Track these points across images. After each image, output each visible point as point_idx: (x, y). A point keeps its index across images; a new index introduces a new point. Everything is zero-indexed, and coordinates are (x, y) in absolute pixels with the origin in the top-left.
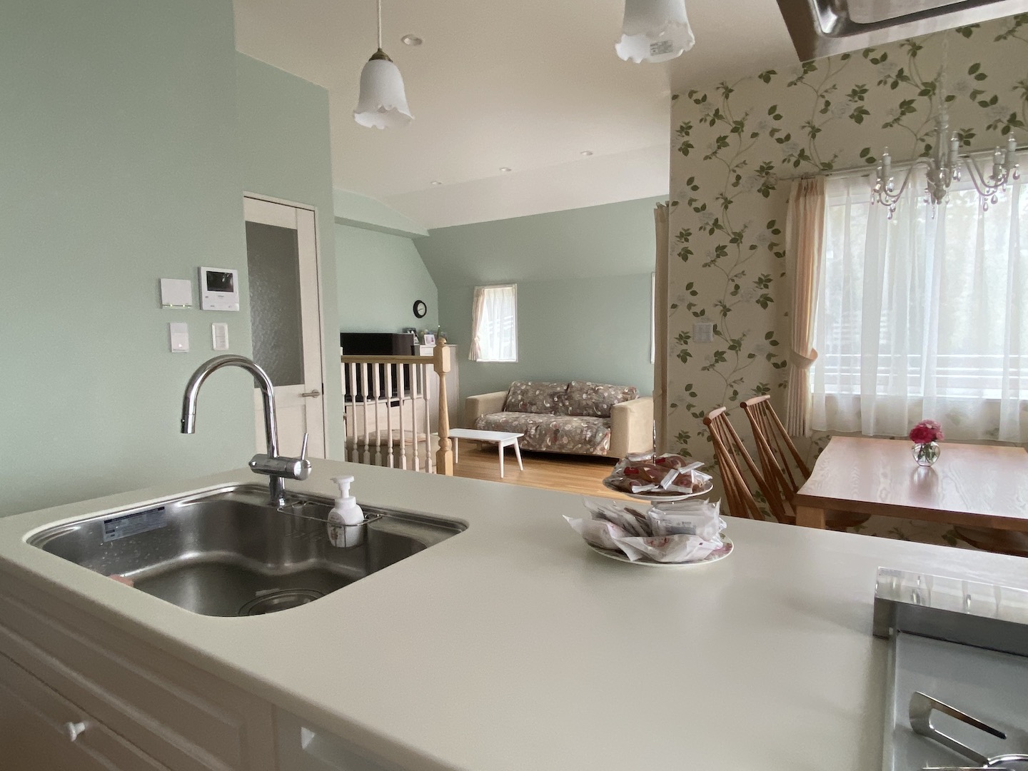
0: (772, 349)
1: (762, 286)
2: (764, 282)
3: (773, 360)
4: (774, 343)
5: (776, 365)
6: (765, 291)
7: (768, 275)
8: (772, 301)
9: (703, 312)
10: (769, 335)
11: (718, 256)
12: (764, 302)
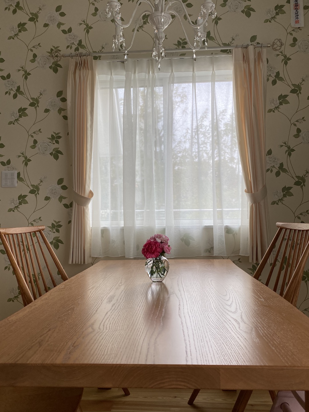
0: (63, 193)
1: (54, 142)
2: (55, 138)
3: (64, 201)
4: (64, 188)
5: (66, 206)
6: (56, 146)
7: (59, 133)
8: (61, 153)
9: (9, 162)
10: (60, 181)
11: (20, 116)
12: (56, 154)
